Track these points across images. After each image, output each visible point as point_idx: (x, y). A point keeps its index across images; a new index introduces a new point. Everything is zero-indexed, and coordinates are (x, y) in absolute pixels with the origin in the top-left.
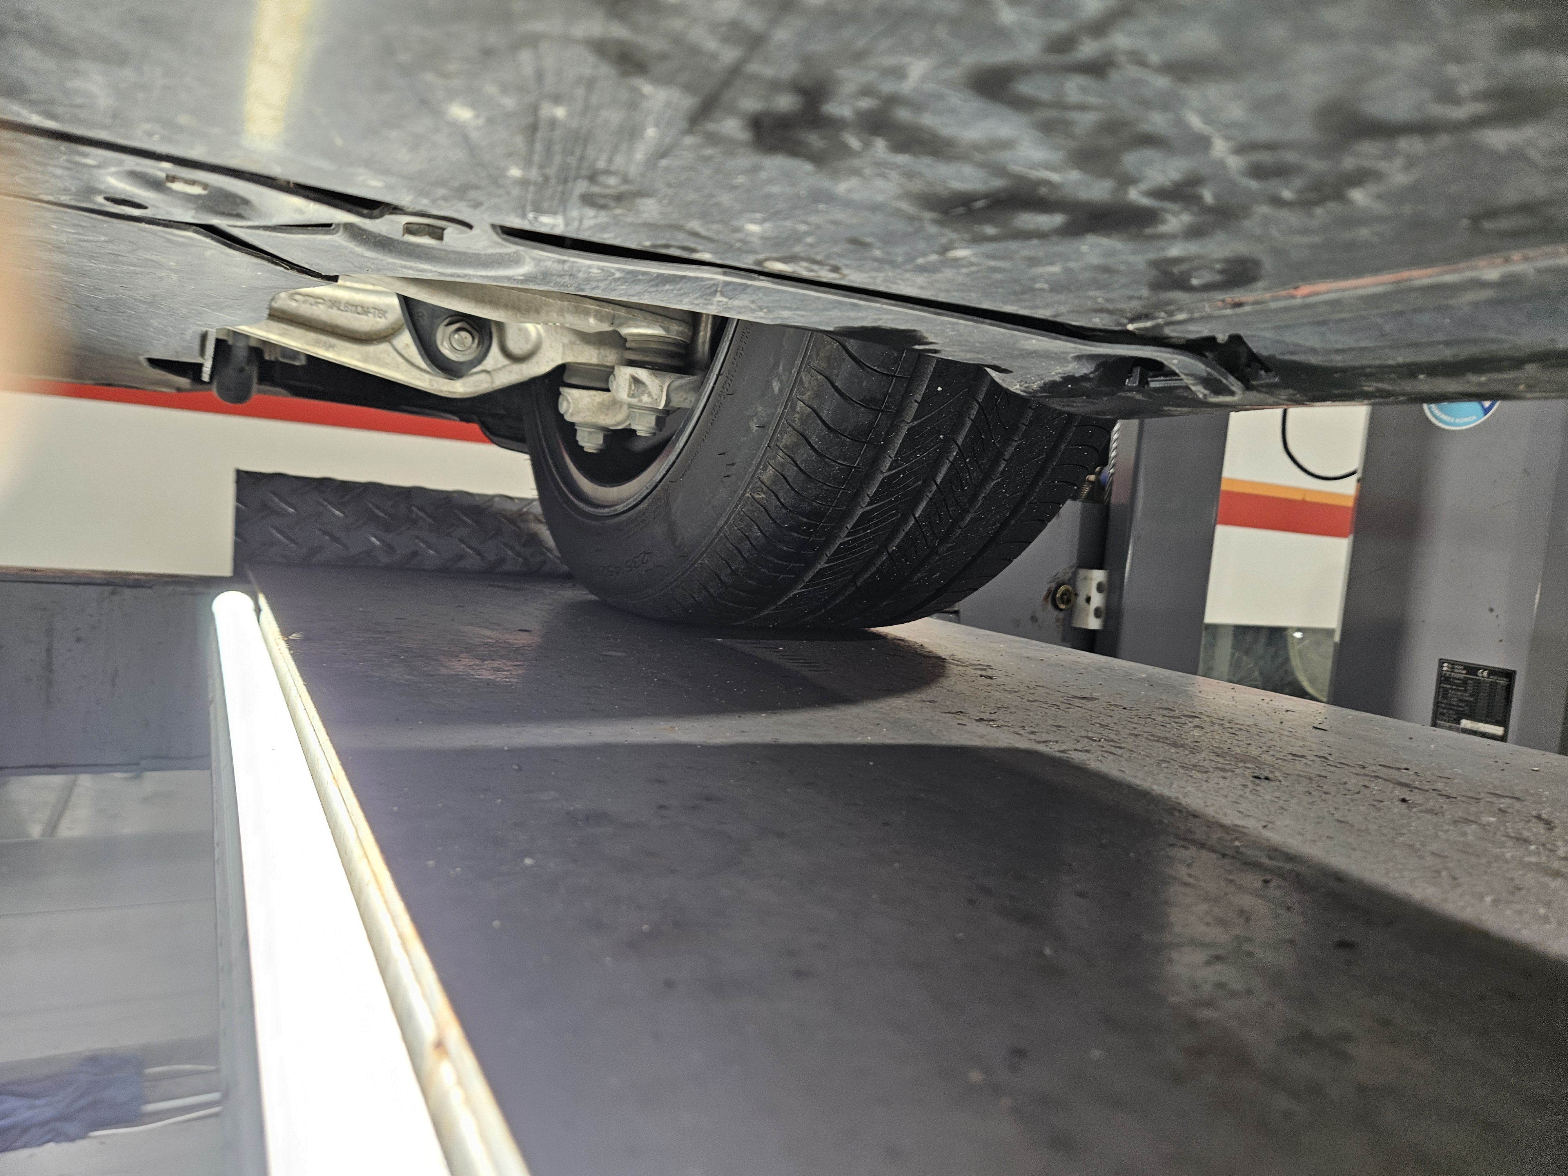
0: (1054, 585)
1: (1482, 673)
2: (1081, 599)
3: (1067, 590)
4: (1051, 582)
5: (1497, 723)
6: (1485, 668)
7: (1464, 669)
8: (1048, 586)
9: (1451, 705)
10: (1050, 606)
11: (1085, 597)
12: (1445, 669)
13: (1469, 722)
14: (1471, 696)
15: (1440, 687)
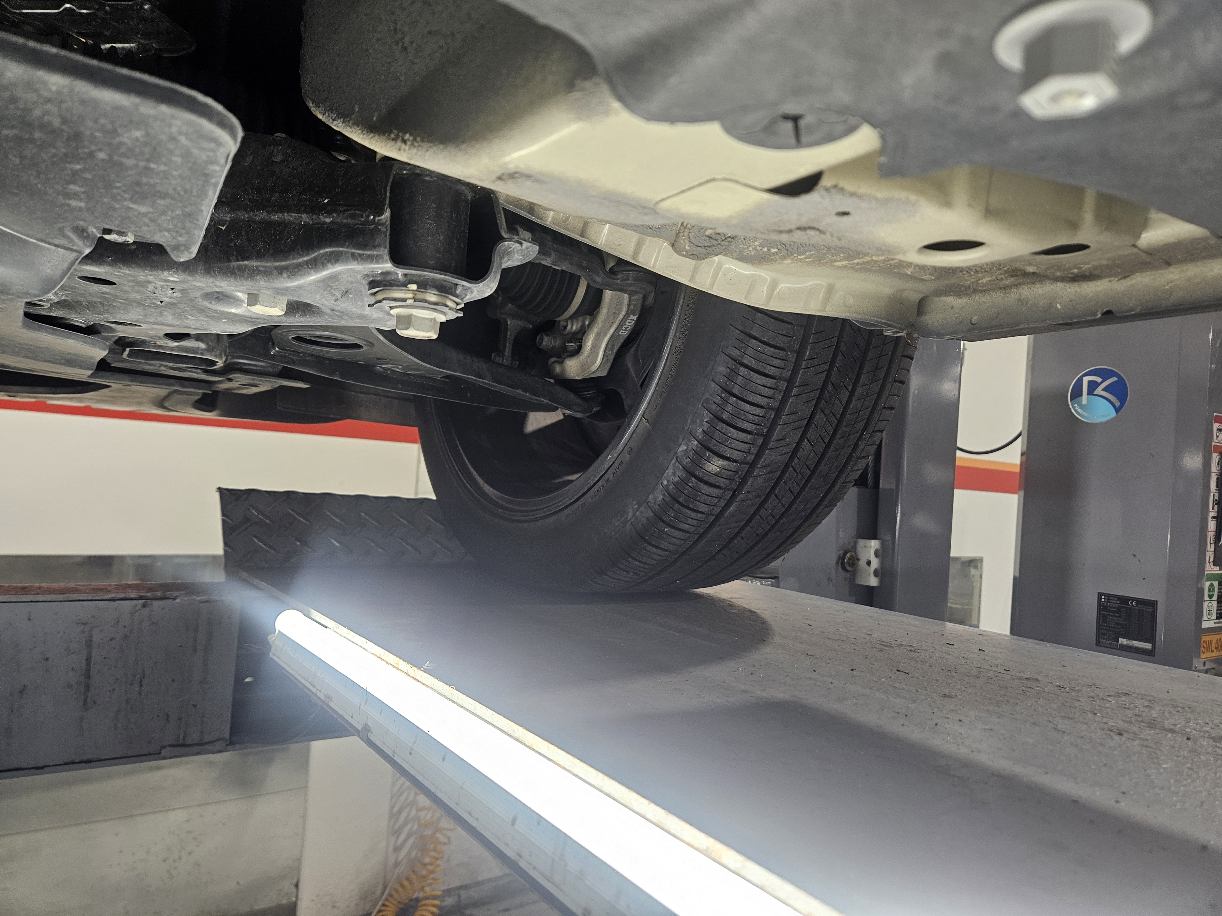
0: (842, 552)
1: (1132, 603)
2: (862, 563)
3: (852, 556)
4: (840, 550)
5: (1146, 641)
6: (1133, 599)
7: (1118, 600)
8: (838, 553)
9: (1111, 627)
10: (840, 569)
11: (866, 561)
12: (1103, 600)
13: (1125, 640)
14: (1124, 620)
15: (1100, 614)
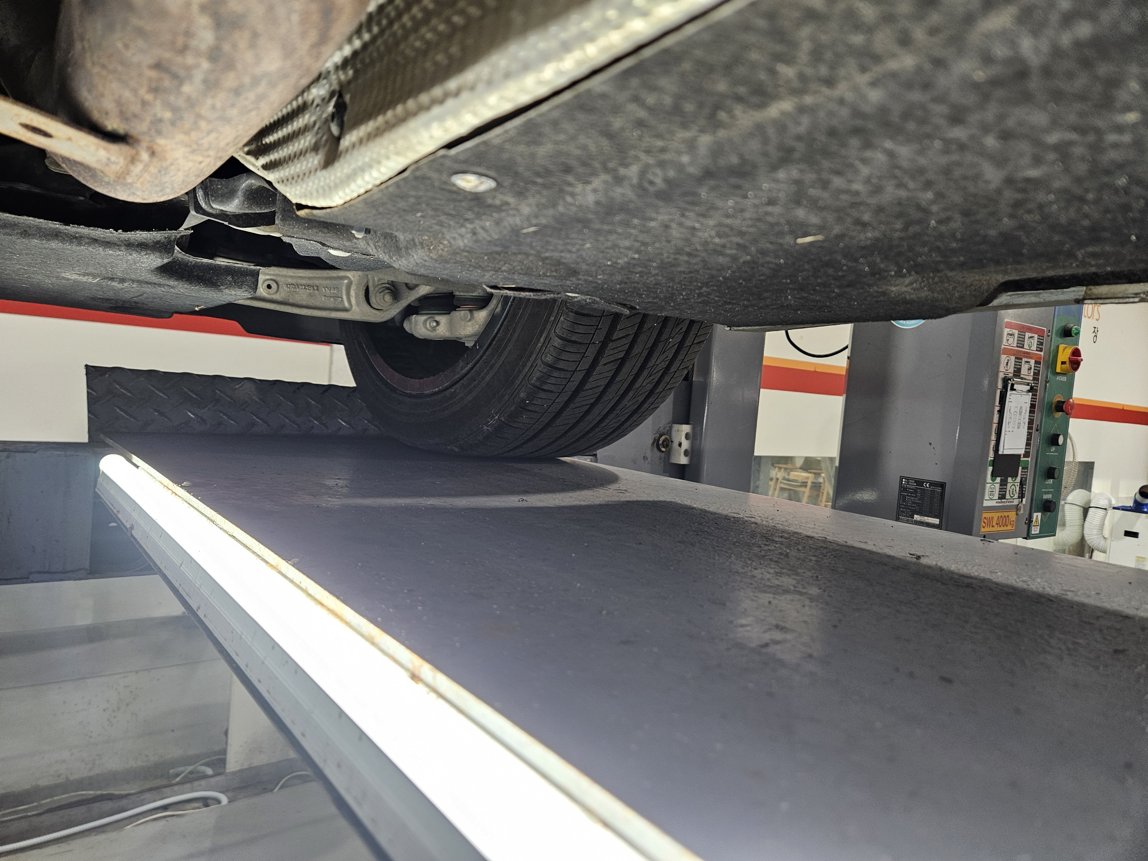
0: (658, 435)
1: (926, 484)
2: (675, 445)
3: (666, 439)
5: (935, 517)
7: (915, 482)
8: (655, 436)
9: (908, 506)
10: (656, 450)
11: (678, 443)
12: (903, 482)
13: (919, 516)
14: (919, 499)
15: (901, 494)
